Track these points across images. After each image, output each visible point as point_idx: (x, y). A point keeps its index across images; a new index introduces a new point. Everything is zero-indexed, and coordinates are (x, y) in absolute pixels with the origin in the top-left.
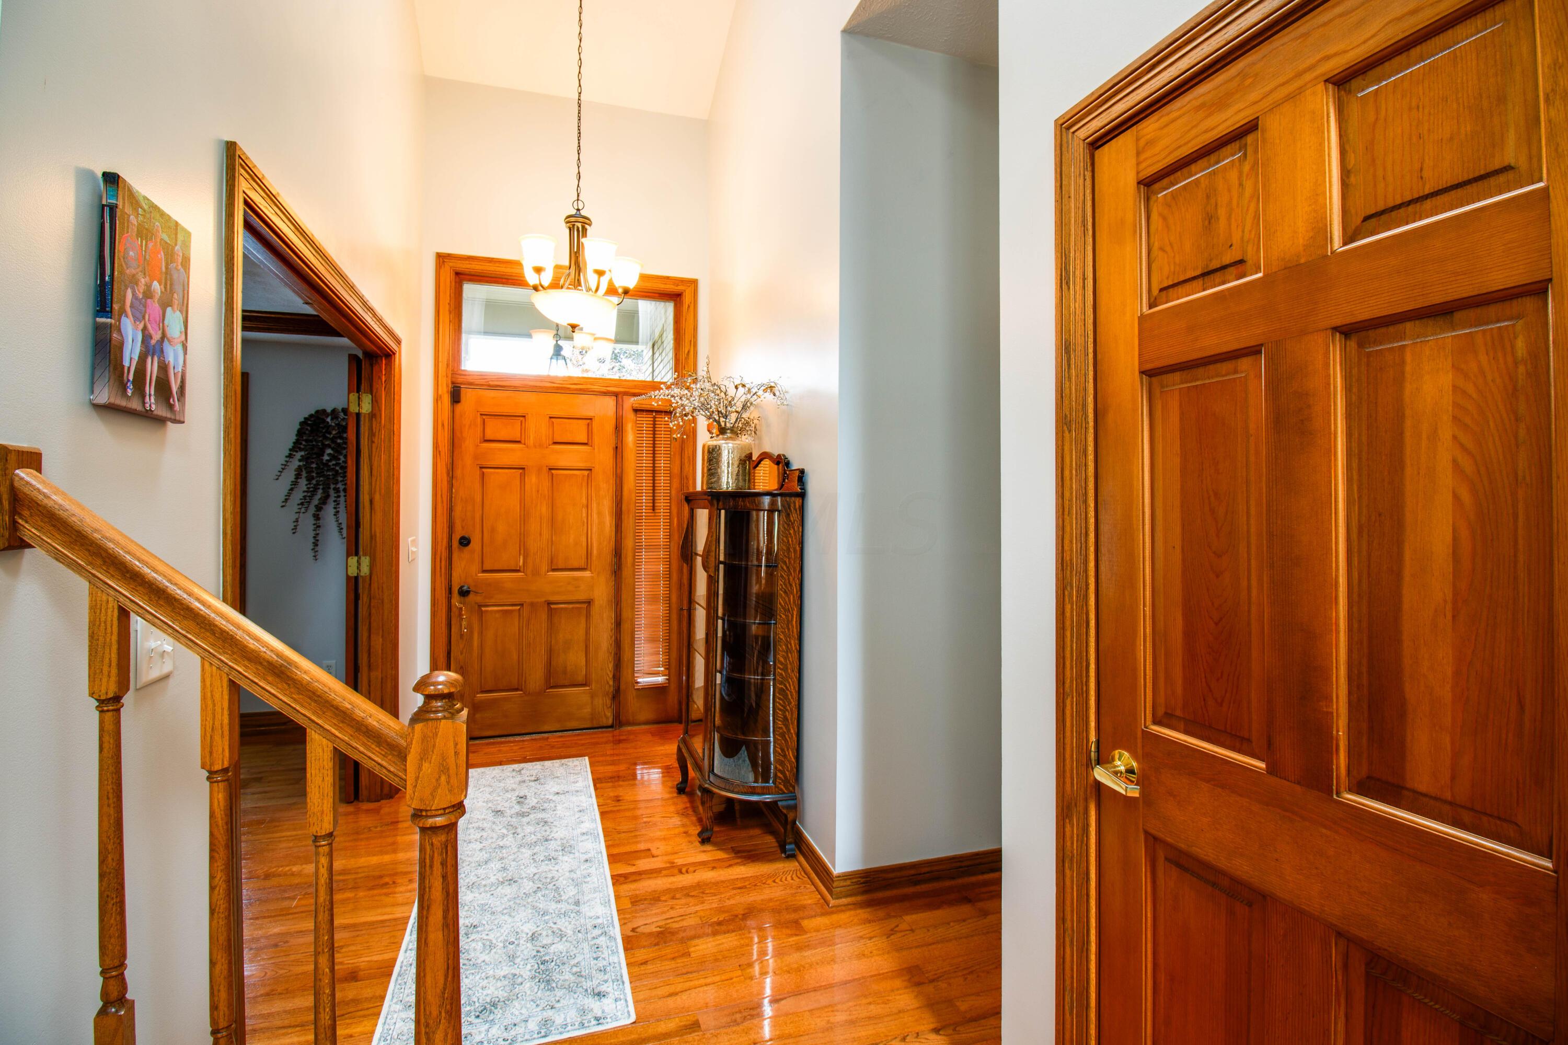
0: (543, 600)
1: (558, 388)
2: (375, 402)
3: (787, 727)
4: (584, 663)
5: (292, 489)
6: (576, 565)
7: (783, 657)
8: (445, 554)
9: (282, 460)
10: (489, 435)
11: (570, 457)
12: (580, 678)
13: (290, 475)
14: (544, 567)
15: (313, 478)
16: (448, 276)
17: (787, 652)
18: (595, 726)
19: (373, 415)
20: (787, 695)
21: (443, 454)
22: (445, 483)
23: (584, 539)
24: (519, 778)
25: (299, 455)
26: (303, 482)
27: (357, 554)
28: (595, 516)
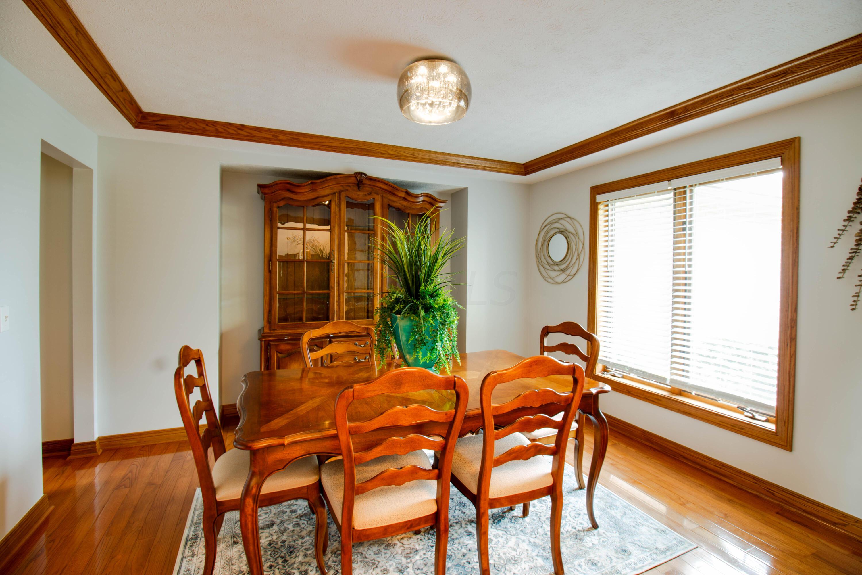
5: (851, 258)
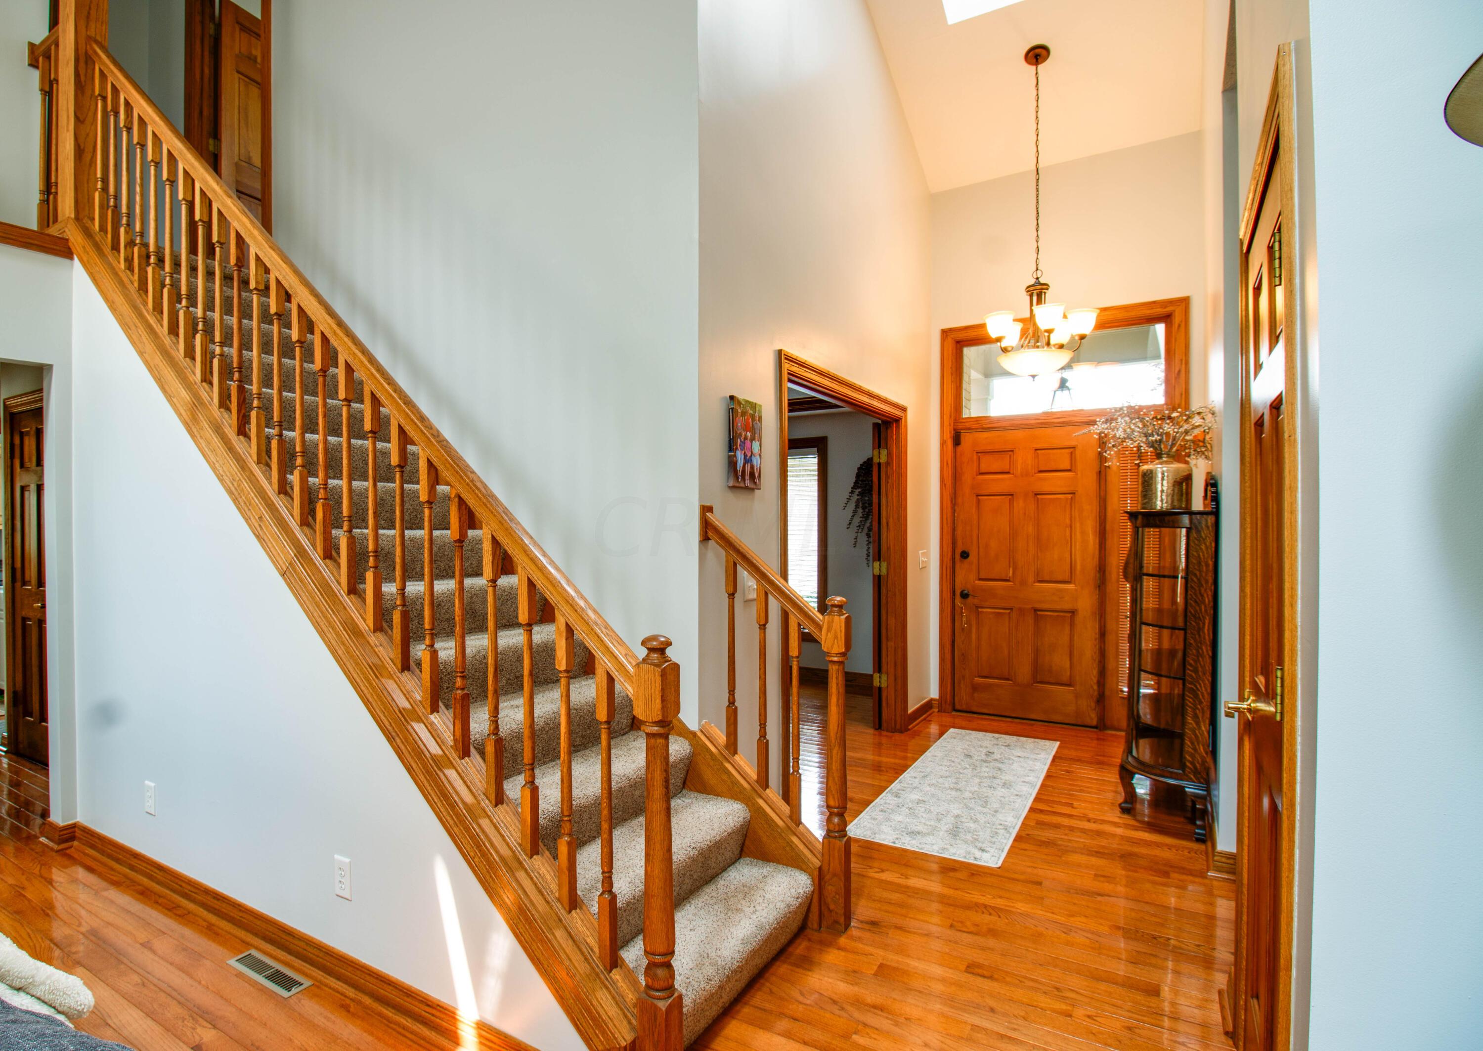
0: (1030, 606)
1: (1042, 424)
2: (889, 455)
3: (1198, 723)
4: (1068, 665)
5: (853, 516)
6: (1060, 578)
7: (1193, 660)
8: (949, 564)
9: (847, 495)
10: (984, 468)
11: (1055, 482)
12: (1065, 678)
13: (852, 506)
14: (1031, 579)
15: (866, 507)
16: (950, 344)
17: (1198, 657)
18: (1079, 723)
19: (888, 463)
20: (1198, 695)
21: (947, 486)
22: (949, 510)
23: (1067, 556)
24: (995, 742)
25: (857, 491)
26: (860, 511)
27: (879, 560)
28: (1078, 534)
